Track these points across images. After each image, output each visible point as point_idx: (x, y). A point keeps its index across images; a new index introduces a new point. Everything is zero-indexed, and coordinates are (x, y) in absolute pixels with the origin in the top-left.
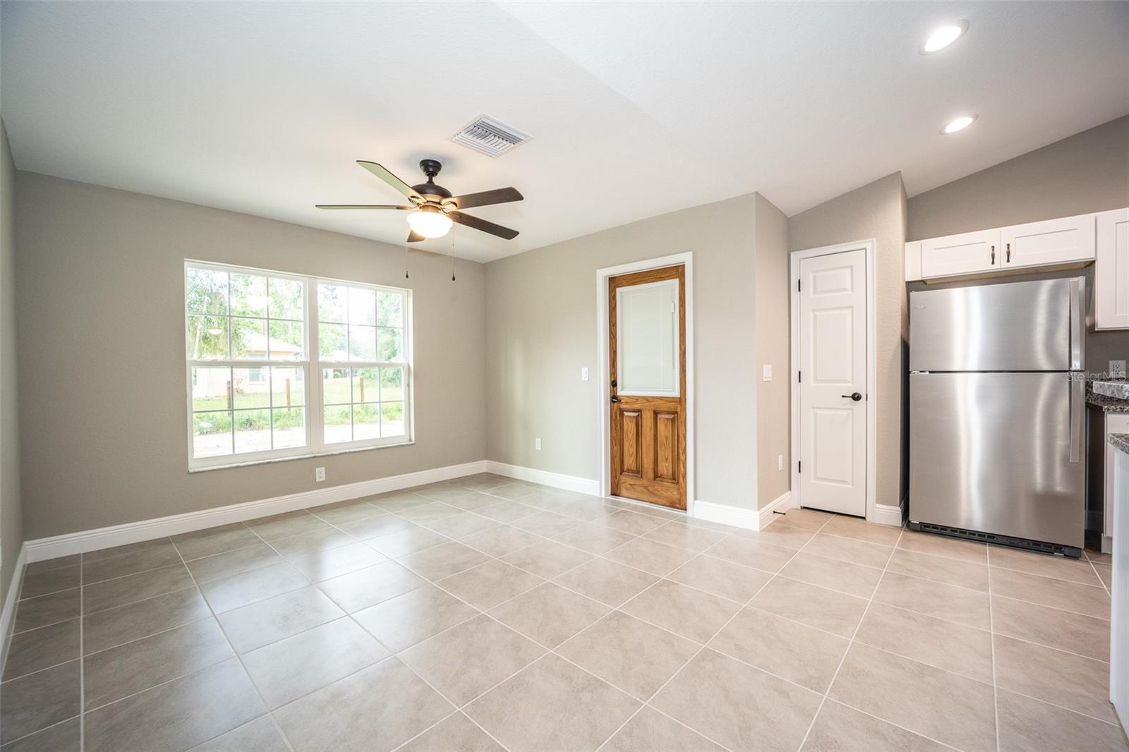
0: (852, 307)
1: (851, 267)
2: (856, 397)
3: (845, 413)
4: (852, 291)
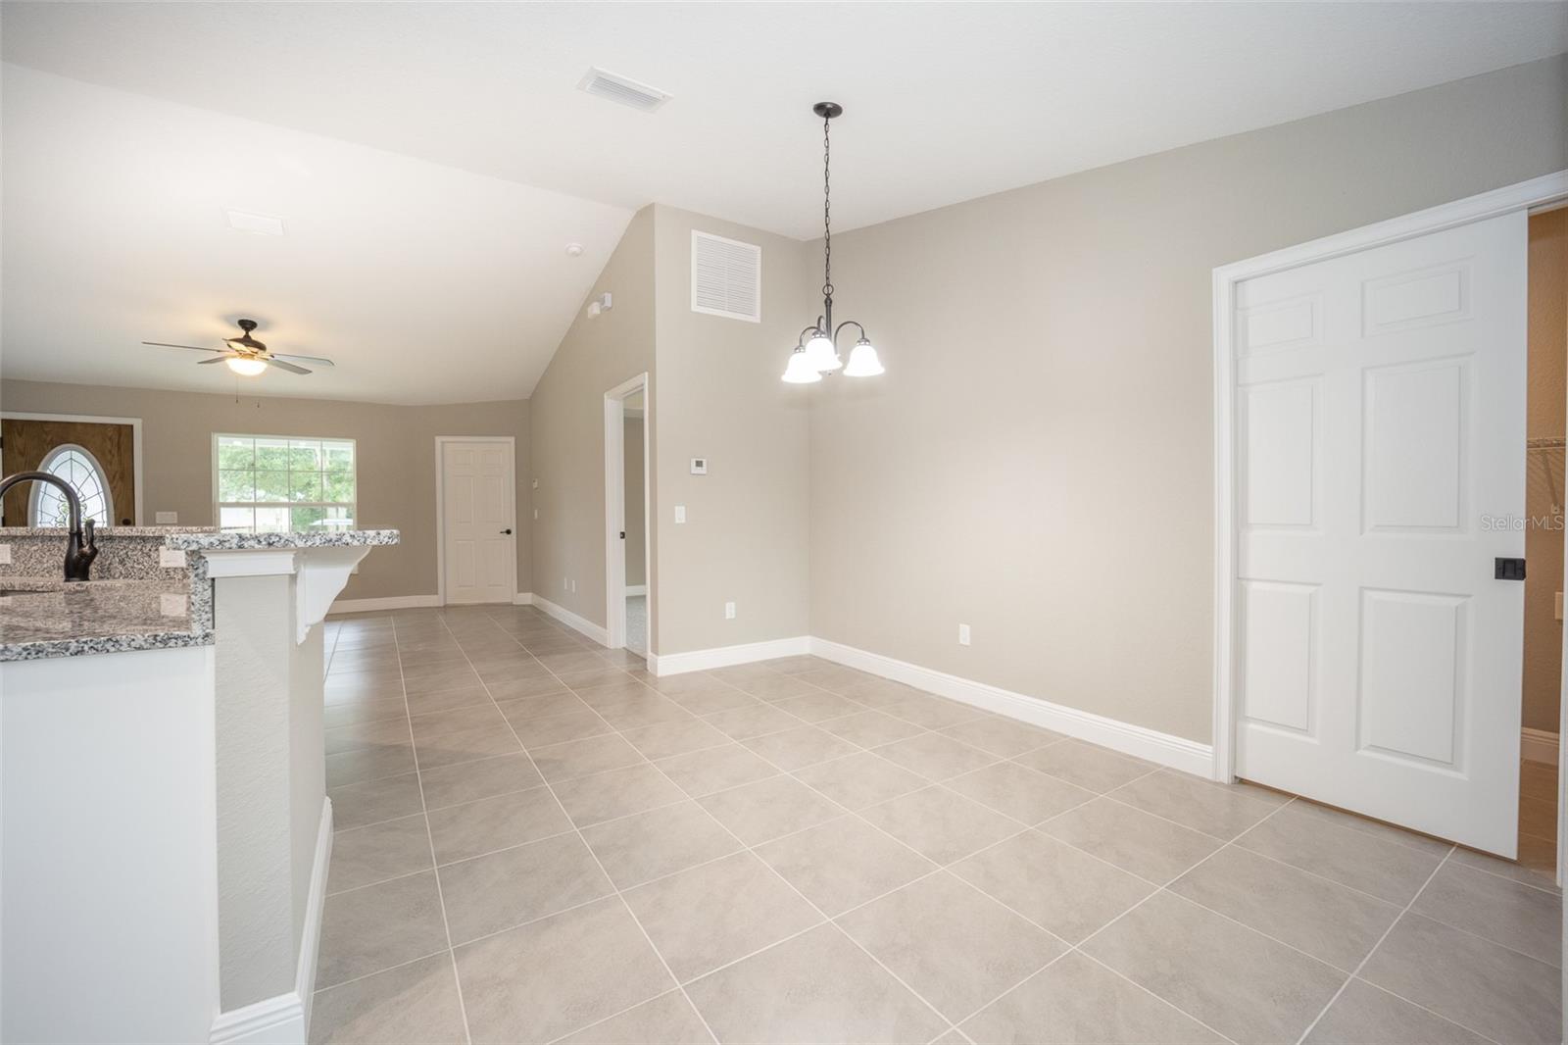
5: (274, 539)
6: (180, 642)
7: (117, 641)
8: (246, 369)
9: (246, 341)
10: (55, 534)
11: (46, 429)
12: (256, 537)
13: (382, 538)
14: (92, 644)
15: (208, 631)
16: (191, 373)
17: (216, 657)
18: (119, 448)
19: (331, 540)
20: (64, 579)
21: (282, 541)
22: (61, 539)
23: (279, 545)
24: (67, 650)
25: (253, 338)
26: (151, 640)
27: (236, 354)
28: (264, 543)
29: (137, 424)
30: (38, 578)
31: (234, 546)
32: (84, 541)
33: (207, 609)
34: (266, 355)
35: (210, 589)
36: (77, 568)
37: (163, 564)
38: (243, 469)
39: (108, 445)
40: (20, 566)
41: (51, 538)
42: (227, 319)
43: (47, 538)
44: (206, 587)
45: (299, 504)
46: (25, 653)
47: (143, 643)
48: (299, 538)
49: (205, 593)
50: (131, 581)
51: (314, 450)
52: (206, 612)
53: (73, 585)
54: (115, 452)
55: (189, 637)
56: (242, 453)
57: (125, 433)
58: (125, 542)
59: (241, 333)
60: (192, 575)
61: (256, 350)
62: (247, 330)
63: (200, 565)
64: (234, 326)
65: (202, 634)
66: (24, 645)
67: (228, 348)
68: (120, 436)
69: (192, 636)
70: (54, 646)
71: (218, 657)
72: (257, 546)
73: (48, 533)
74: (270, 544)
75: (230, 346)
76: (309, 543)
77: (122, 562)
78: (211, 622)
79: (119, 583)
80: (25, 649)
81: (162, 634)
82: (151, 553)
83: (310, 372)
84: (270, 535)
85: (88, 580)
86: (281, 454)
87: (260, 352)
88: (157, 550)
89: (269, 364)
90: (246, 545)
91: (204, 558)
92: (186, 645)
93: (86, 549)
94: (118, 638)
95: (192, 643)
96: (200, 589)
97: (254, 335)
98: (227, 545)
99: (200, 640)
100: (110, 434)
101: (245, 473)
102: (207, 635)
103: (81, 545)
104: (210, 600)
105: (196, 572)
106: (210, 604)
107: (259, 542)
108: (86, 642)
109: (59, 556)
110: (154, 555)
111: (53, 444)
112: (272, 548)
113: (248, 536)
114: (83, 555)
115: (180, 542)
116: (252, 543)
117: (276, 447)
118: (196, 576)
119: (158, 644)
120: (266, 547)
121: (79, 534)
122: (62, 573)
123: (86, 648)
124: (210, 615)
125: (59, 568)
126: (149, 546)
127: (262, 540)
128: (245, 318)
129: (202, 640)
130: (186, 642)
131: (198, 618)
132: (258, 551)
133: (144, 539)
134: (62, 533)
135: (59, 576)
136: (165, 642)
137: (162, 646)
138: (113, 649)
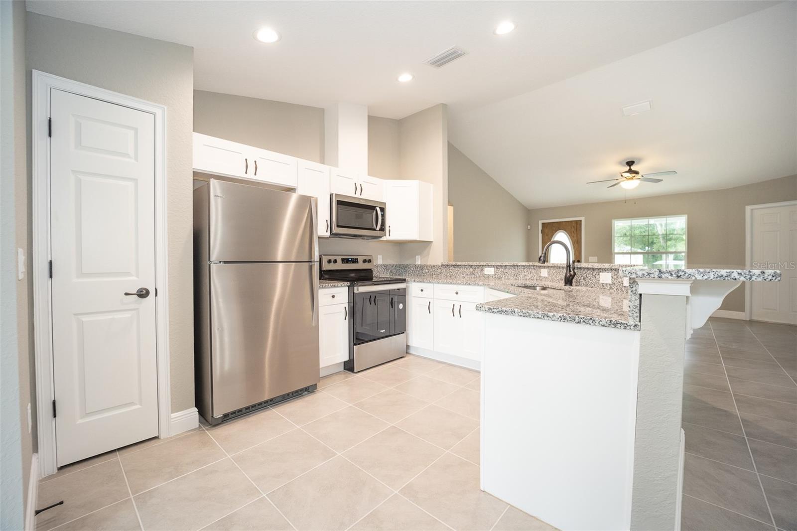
0: (137, 180)
1: (136, 130)
2: (143, 294)
3: (127, 315)
4: (136, 159)
5: (681, 273)
6: (622, 326)
7: (594, 320)
8: (630, 186)
9: (630, 171)
10: (561, 266)
11: (554, 225)
12: (670, 272)
13: (766, 276)
14: (584, 320)
15: (636, 323)
16: (605, 193)
17: (641, 338)
18: (576, 230)
19: (722, 276)
20: (564, 284)
21: (687, 275)
22: (563, 268)
23: (684, 277)
24: (575, 320)
25: (633, 169)
26: (609, 322)
27: (625, 179)
28: (674, 275)
29: (583, 219)
30: (555, 283)
31: (656, 276)
32: (571, 270)
33: (637, 311)
34: (639, 176)
35: (639, 300)
36: (569, 281)
37: (601, 282)
38: (621, 236)
39: (573, 229)
40: (550, 278)
41: (560, 267)
42: (620, 163)
43: (558, 267)
44: (637, 298)
45: (648, 253)
46: (560, 319)
47: (605, 324)
48: (698, 273)
49: (636, 301)
50: (588, 288)
51: (656, 224)
52: (636, 312)
53: (567, 287)
54: (575, 232)
55: (627, 324)
56: (620, 229)
57: (579, 223)
58: (586, 270)
59: (627, 168)
60: (629, 291)
61: (634, 175)
62: (630, 166)
63: (634, 286)
64: (624, 166)
65: (634, 324)
66: (560, 315)
67: (621, 177)
68: (577, 225)
69: (628, 324)
70: (570, 317)
71: (642, 339)
72: (670, 277)
73: (559, 265)
74: (678, 277)
75: (622, 176)
76: (705, 277)
77: (584, 279)
78: (638, 318)
79: (584, 288)
80: (560, 317)
81: (614, 321)
82: (596, 276)
83: (662, 180)
84: (678, 271)
85: (572, 286)
86: (639, 228)
87: (636, 175)
88: (599, 274)
89: (642, 180)
90: (663, 276)
91: (636, 282)
92: (625, 329)
93: (572, 273)
94: (595, 318)
95: (628, 328)
96: (633, 299)
97: (633, 168)
98: (652, 275)
99: (632, 327)
100: (573, 225)
101: (622, 238)
102: (636, 325)
103: (570, 271)
104: (638, 306)
105: (632, 289)
106: (638, 308)
107: (672, 275)
108: (582, 318)
109: (562, 274)
110: (597, 277)
111: (556, 231)
112: (679, 279)
113: (665, 271)
114: (571, 275)
115: (627, 273)
116: (667, 275)
117: (636, 224)
118: (632, 291)
119: (612, 325)
120: (676, 278)
121: (570, 266)
122: (563, 282)
123: (582, 321)
124: (638, 314)
125: (562, 280)
126: (595, 272)
127: (673, 273)
128: (629, 160)
129: (633, 328)
130: (626, 326)
131: (631, 315)
132: (671, 280)
133: (593, 269)
134: (564, 266)
135: (562, 283)
136: (615, 324)
137: (614, 326)
138: (592, 324)
